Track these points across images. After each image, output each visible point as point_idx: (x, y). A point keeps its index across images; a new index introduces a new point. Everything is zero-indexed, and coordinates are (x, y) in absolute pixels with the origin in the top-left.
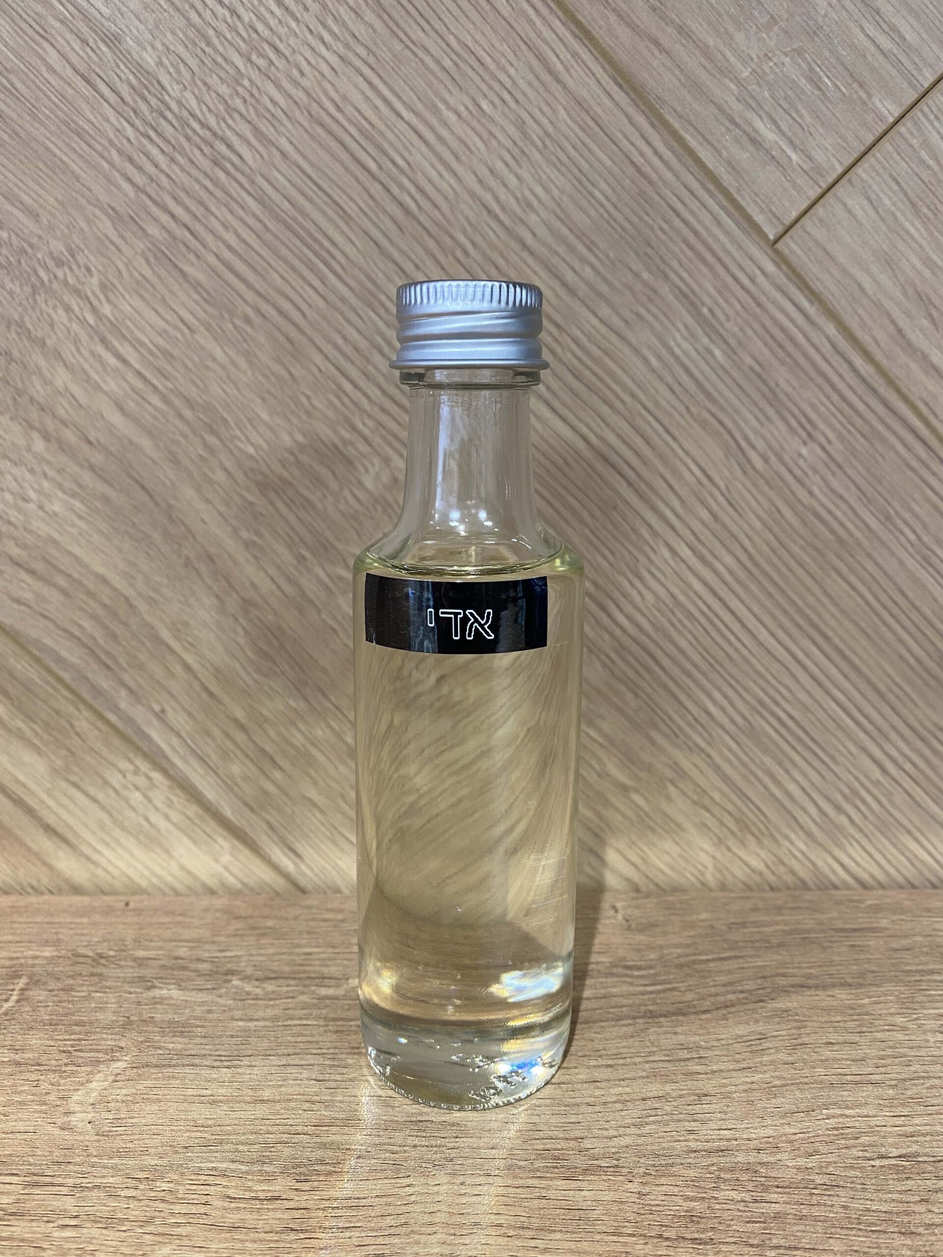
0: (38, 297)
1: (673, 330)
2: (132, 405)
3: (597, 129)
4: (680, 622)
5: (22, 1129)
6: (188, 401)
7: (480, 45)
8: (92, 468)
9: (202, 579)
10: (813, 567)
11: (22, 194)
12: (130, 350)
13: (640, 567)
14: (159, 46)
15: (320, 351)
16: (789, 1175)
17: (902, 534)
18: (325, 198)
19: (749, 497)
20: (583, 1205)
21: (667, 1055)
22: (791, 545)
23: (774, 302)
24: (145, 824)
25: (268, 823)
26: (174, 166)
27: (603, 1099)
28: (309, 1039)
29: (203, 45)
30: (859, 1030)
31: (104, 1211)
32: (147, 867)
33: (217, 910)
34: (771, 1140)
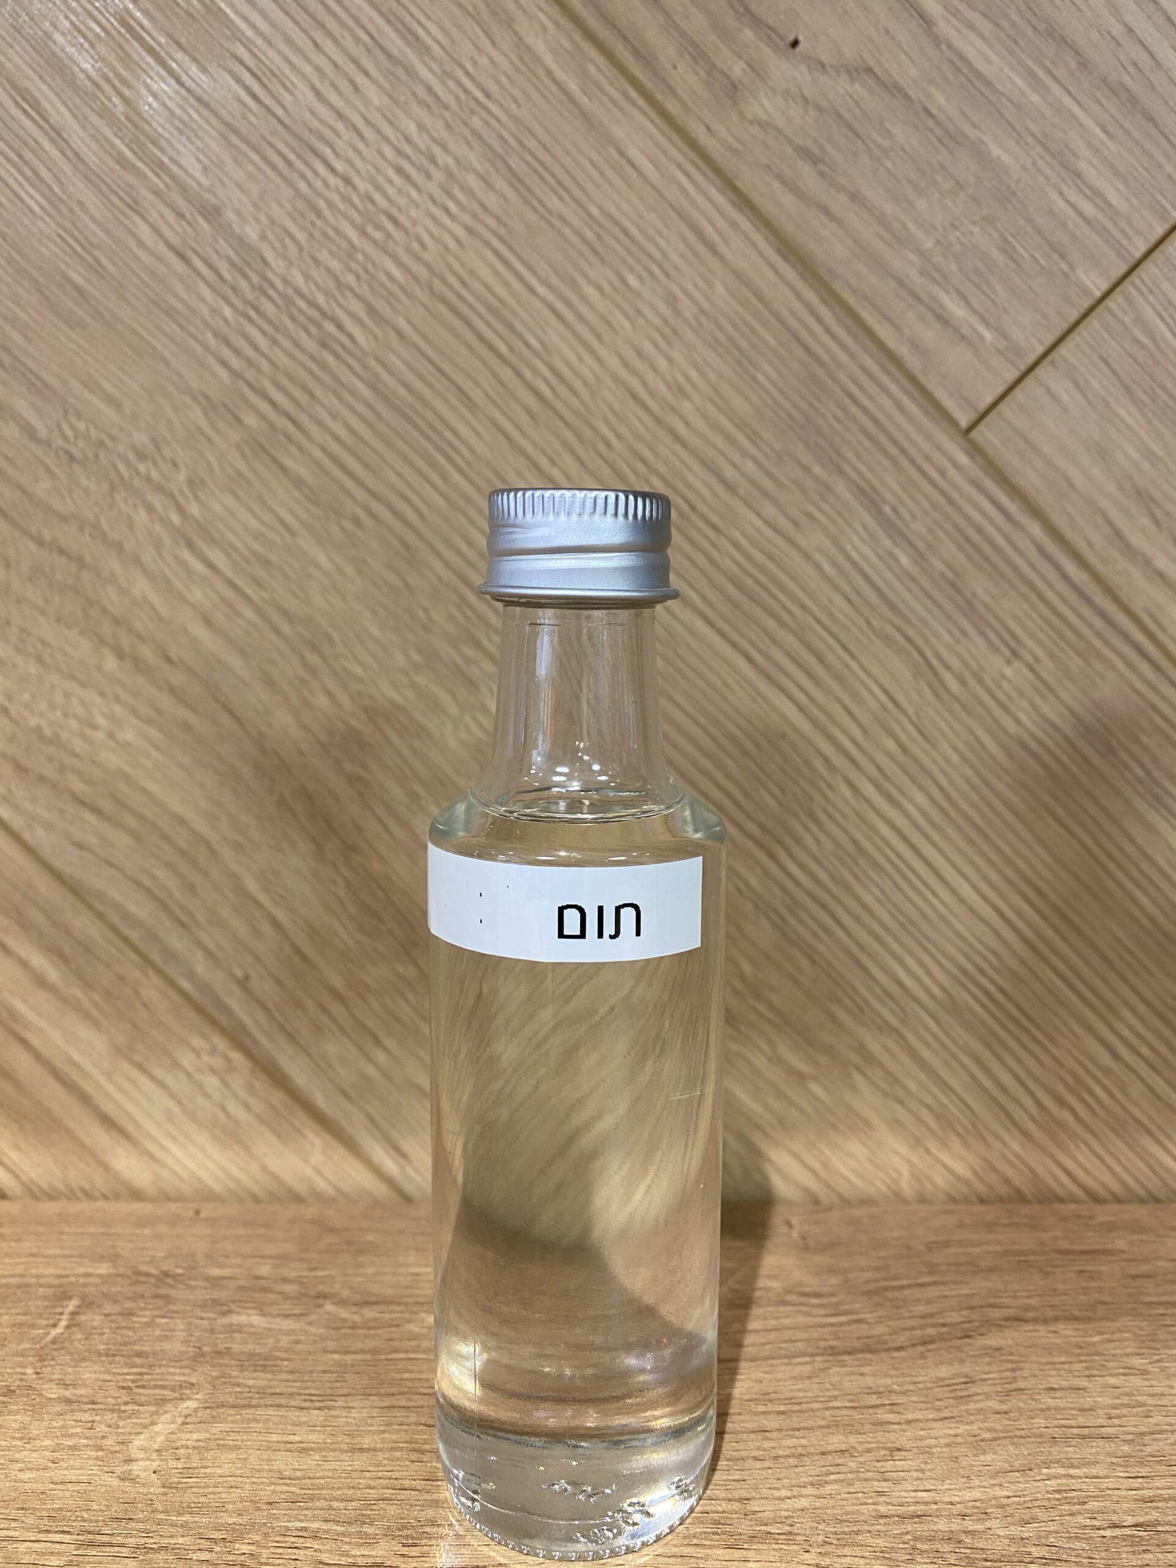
0: (116, 495)
1: (850, 532)
2: (222, 618)
4: (865, 873)
5: (74, 1478)
6: (285, 613)
7: (625, 214)
8: (172, 691)
9: (297, 819)
12: (221, 555)
13: (815, 807)
15: (441, 557)
16: (1000, 1546)
19: (943, 725)
21: (852, 1401)
22: (994, 781)
24: (221, 1115)
25: (369, 1116)
26: (277, 350)
27: (774, 1453)
29: (313, 217)
30: (1087, 1373)
32: (222, 1169)
33: (306, 1222)
34: (978, 1504)
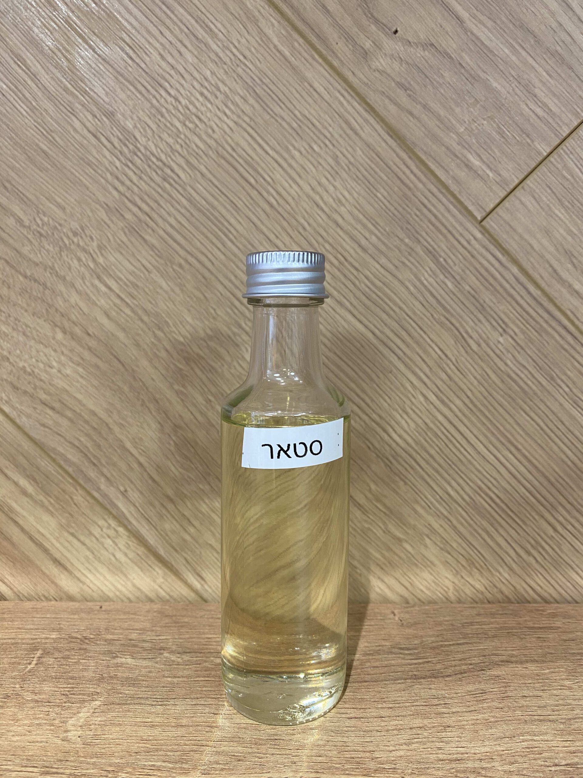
0: (62, 253)
1: (423, 271)
2: (114, 314)
3: (378, 160)
4: (431, 439)
5: (39, 740)
6: (145, 311)
7: (313, 116)
8: (90, 349)
9: (151, 413)
10: (509, 407)
11: (56, 197)
12: (114, 282)
13: (406, 407)
14: (135, 118)
15: (222, 283)
17: (561, 387)
18: (225, 198)
19: (470, 367)
21: (425, 702)
22: (495, 394)
23: (481, 255)
24: (113, 559)
25: (186, 560)
26: (141, 181)
27: (386, 728)
28: (210, 689)
29: (159, 117)
30: (542, 688)
32: (114, 585)
33: (155, 612)
34: (488, 754)
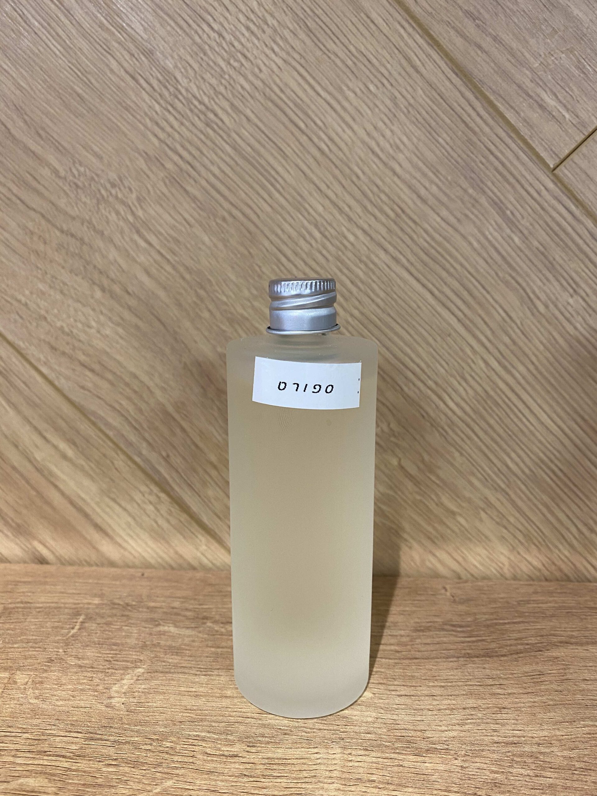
0: (100, 206)
1: (488, 225)
2: (155, 271)
3: (441, 101)
4: (491, 408)
5: (83, 705)
6: (187, 268)
7: (369, 51)
8: (130, 308)
9: (193, 376)
11: (93, 146)
12: (154, 237)
13: (465, 372)
14: (176, 57)
15: (268, 238)
16: (558, 761)
19: (536, 330)
20: (426, 772)
21: (479, 682)
22: (562, 360)
24: (155, 525)
26: (183, 128)
27: (438, 707)
29: (202, 55)
31: (133, 757)
32: (155, 551)
33: (197, 580)
34: (546, 738)
